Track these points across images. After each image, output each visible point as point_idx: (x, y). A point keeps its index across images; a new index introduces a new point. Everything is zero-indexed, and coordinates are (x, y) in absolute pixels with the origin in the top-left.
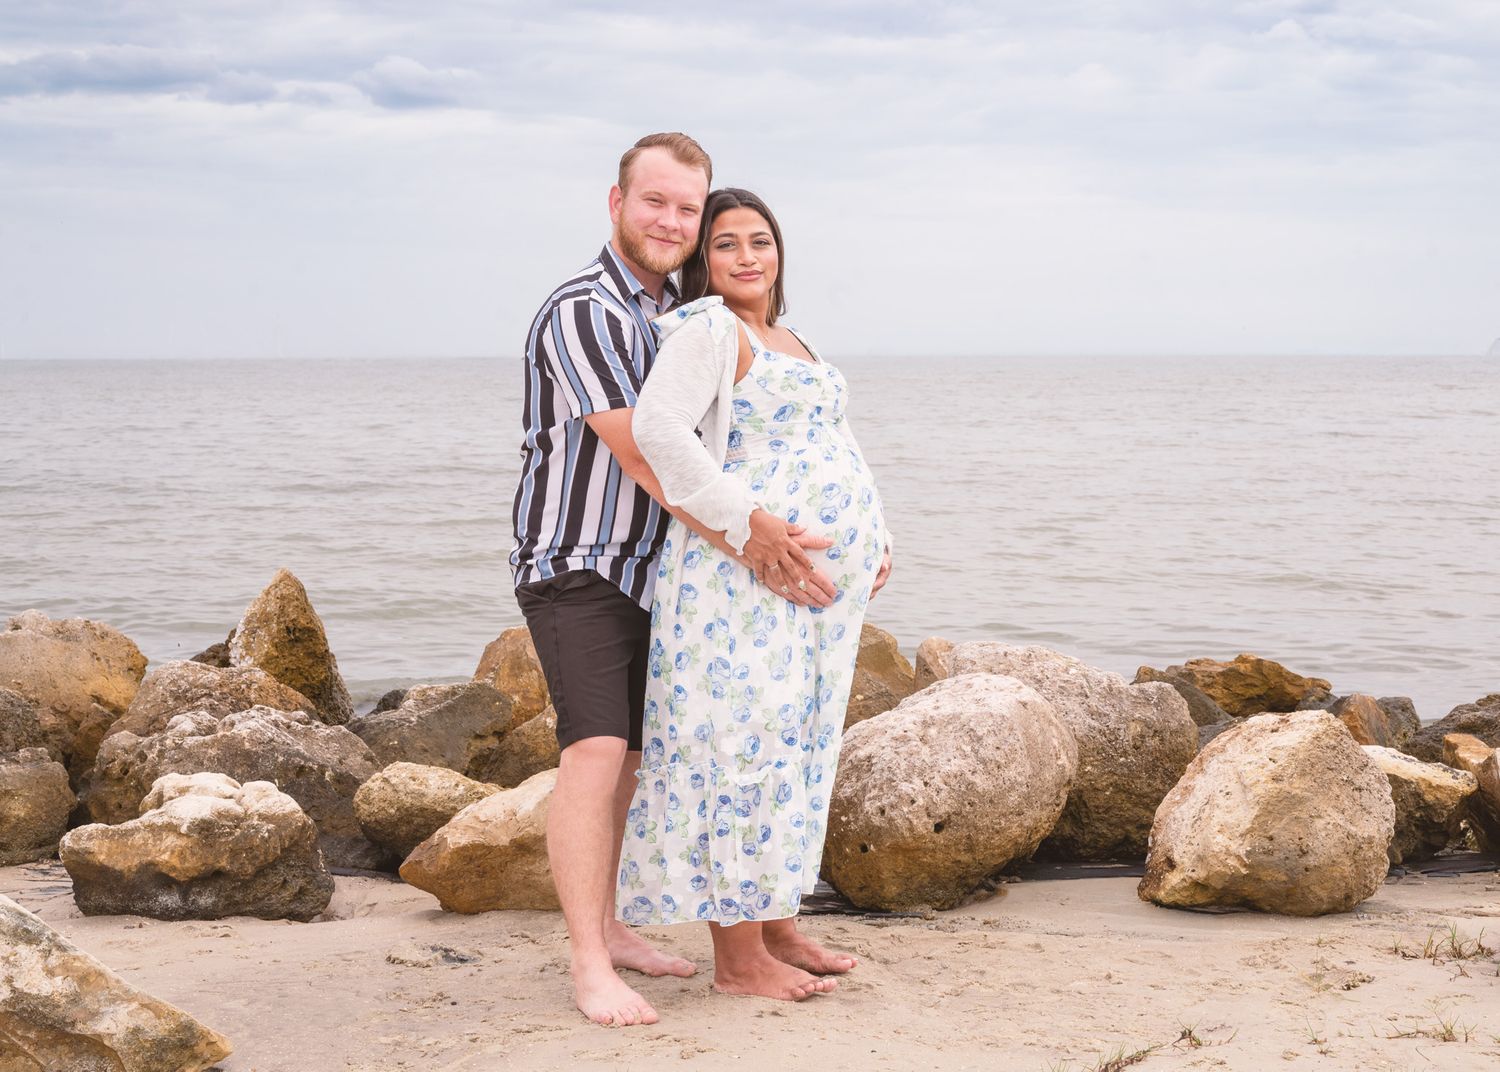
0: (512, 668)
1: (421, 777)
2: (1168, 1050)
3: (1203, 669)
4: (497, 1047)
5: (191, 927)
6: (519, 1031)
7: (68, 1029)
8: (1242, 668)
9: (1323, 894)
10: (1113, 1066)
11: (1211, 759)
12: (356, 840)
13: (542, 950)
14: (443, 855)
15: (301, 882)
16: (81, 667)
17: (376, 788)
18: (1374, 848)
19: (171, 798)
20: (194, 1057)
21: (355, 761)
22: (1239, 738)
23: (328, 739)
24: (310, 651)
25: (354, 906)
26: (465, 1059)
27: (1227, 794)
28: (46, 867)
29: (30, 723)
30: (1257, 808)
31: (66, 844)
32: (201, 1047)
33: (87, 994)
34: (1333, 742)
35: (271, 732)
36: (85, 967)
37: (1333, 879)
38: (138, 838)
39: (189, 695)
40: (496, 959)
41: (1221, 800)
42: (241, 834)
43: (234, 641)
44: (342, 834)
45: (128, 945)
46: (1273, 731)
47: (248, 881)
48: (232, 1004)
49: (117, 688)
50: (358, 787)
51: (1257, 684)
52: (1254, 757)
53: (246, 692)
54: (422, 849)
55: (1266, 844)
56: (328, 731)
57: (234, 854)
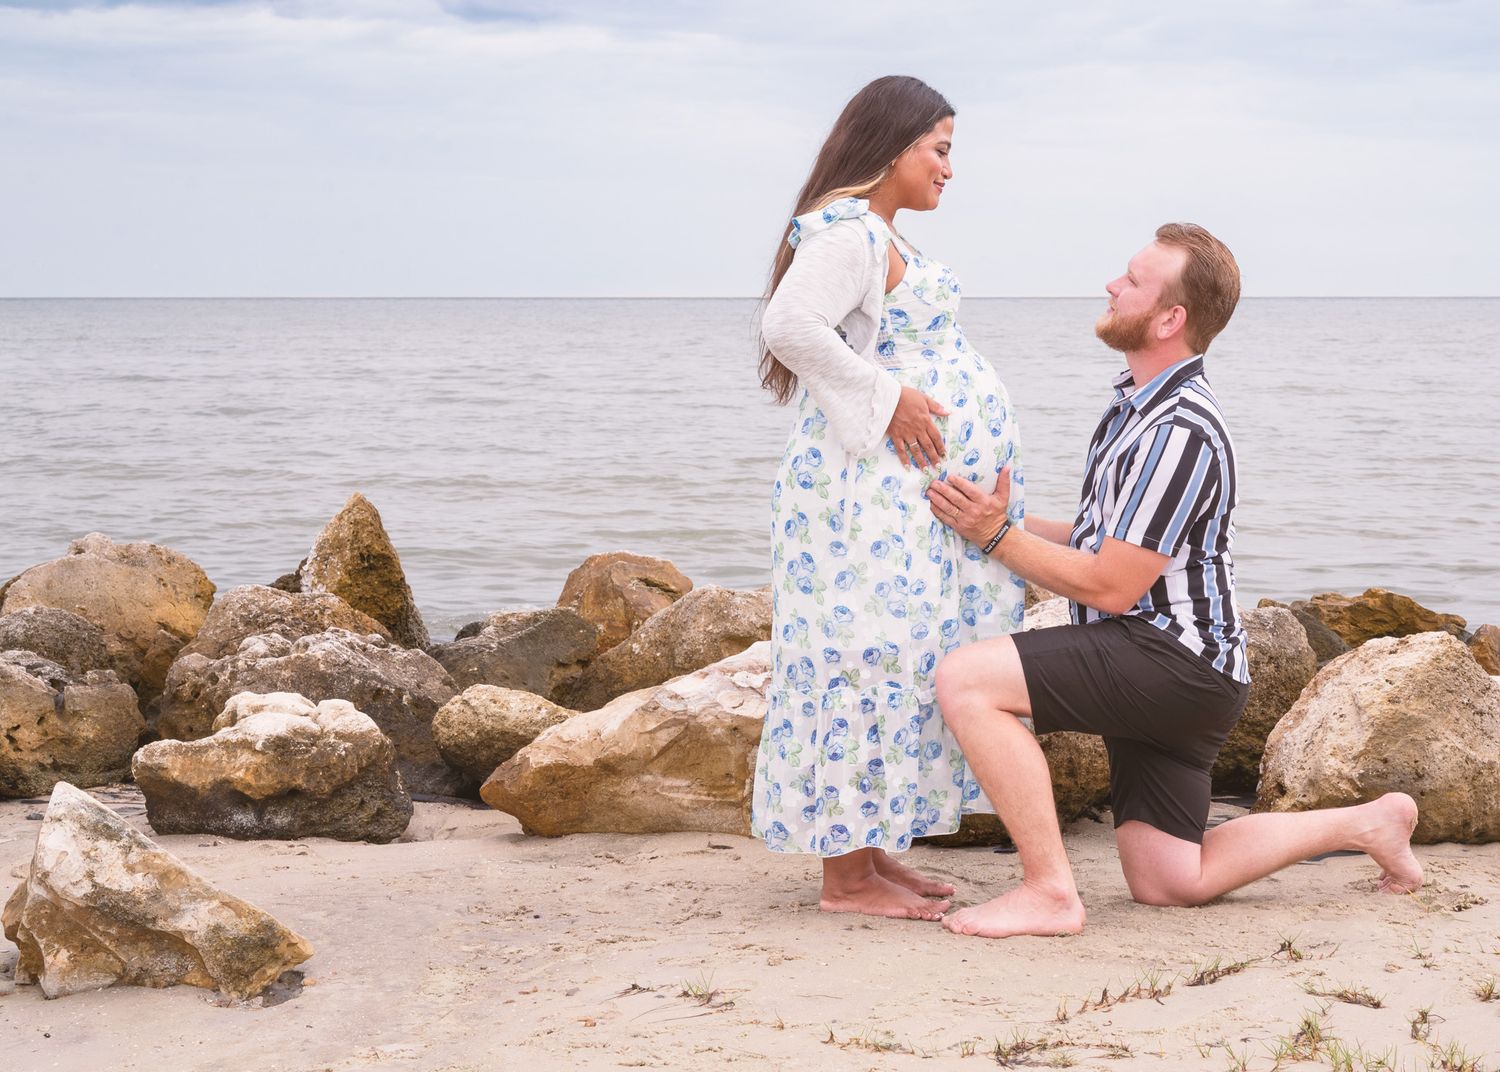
0: (597, 596)
1: (502, 699)
2: (1267, 962)
3: (1329, 603)
4: (581, 956)
5: (267, 846)
6: (603, 942)
7: (150, 926)
8: (1371, 602)
9: (1440, 820)
10: (1209, 975)
11: (1325, 682)
12: (435, 766)
13: (627, 870)
14: (525, 774)
15: (379, 803)
16: (147, 592)
17: (455, 711)
18: (1495, 774)
19: (245, 717)
20: (275, 958)
21: (433, 686)
22: (1355, 660)
23: (406, 662)
24: (385, 579)
25: (433, 831)
26: (547, 966)
27: (1341, 716)
28: (116, 790)
29: (97, 647)
30: (1371, 730)
31: (139, 759)
32: (282, 948)
33: (167, 891)
34: (1453, 664)
35: (346, 654)
36: (165, 864)
37: (1451, 804)
38: (212, 755)
39: (260, 620)
40: (580, 877)
41: (1334, 723)
42: (318, 753)
43: (305, 568)
44: (420, 759)
45: (203, 861)
46: (1391, 653)
47: (325, 801)
48: (311, 915)
49: (185, 615)
50: (437, 710)
51: (1387, 620)
52: (1370, 679)
53: (319, 618)
54: (504, 769)
55: (1380, 766)
56: (405, 655)
57: (311, 772)
